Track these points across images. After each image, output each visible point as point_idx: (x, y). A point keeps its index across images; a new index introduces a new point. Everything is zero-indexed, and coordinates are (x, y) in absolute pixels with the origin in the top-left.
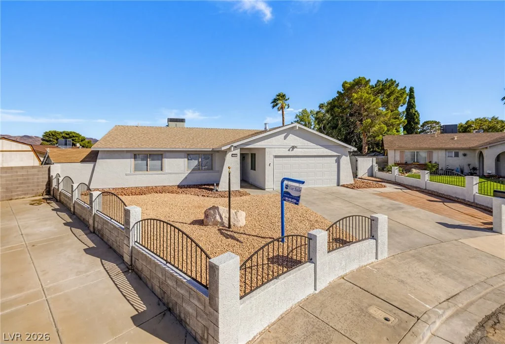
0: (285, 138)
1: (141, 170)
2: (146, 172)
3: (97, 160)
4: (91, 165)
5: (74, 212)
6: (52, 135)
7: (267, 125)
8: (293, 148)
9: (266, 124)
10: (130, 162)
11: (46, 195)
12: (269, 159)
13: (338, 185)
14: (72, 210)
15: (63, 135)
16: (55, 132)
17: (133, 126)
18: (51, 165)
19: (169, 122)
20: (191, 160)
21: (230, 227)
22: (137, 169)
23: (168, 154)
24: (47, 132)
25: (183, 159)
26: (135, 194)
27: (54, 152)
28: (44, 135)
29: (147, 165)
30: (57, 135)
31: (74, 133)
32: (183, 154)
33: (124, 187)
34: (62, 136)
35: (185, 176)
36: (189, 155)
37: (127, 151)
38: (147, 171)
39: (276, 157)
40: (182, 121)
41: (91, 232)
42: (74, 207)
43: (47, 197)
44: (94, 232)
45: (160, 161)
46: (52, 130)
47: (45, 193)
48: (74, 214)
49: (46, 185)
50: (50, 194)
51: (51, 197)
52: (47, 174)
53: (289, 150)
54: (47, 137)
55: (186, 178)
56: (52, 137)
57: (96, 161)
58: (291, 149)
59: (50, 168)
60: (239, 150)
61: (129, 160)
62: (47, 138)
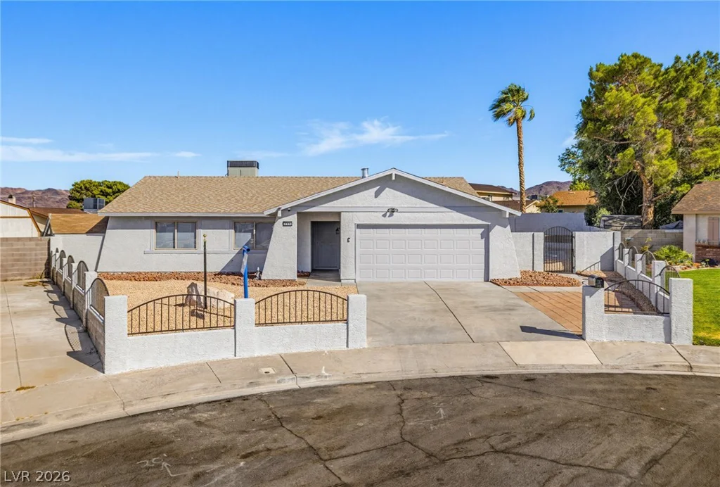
0: (377, 194)
1: (165, 247)
2: (172, 250)
3: (107, 231)
4: (98, 238)
5: (64, 292)
6: (86, 188)
7: (366, 171)
8: (392, 211)
9: (363, 170)
10: (149, 235)
11: (45, 278)
12: (347, 230)
13: (487, 279)
14: (62, 290)
15: (103, 188)
16: (90, 182)
17: (170, 177)
18: (51, 237)
19: (229, 168)
20: (240, 232)
21: (206, 307)
22: (160, 245)
23: (204, 222)
24: (77, 184)
25: (227, 231)
26: (149, 280)
27: (58, 219)
28: (73, 189)
29: (174, 239)
30: (93, 188)
31: (120, 183)
32: (227, 223)
33: (141, 271)
34: (101, 191)
35: (231, 258)
36: (237, 224)
37: (147, 218)
38: (174, 247)
39: (359, 226)
40: (253, 164)
41: (71, 309)
42: (64, 286)
43: (46, 280)
44: (73, 309)
45: (193, 234)
46: (85, 180)
47: (44, 276)
48: (64, 295)
49: (45, 265)
50: (50, 276)
51: (50, 280)
52: (47, 249)
53: (384, 216)
54: (78, 192)
55: (232, 260)
56: (84, 192)
57: (105, 233)
58: (388, 214)
59: (49, 240)
60: (296, 215)
61: (148, 231)
62: (77, 195)
